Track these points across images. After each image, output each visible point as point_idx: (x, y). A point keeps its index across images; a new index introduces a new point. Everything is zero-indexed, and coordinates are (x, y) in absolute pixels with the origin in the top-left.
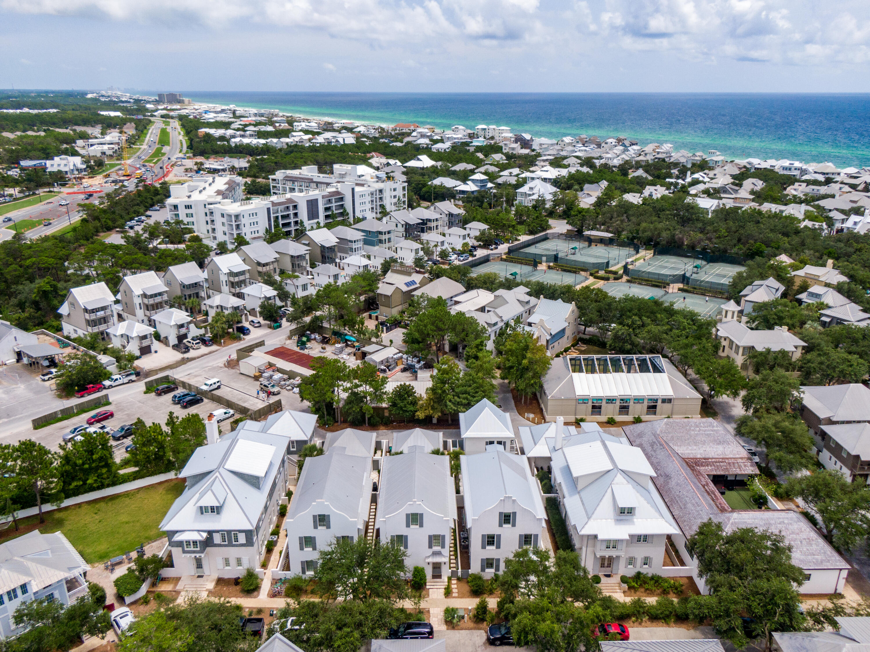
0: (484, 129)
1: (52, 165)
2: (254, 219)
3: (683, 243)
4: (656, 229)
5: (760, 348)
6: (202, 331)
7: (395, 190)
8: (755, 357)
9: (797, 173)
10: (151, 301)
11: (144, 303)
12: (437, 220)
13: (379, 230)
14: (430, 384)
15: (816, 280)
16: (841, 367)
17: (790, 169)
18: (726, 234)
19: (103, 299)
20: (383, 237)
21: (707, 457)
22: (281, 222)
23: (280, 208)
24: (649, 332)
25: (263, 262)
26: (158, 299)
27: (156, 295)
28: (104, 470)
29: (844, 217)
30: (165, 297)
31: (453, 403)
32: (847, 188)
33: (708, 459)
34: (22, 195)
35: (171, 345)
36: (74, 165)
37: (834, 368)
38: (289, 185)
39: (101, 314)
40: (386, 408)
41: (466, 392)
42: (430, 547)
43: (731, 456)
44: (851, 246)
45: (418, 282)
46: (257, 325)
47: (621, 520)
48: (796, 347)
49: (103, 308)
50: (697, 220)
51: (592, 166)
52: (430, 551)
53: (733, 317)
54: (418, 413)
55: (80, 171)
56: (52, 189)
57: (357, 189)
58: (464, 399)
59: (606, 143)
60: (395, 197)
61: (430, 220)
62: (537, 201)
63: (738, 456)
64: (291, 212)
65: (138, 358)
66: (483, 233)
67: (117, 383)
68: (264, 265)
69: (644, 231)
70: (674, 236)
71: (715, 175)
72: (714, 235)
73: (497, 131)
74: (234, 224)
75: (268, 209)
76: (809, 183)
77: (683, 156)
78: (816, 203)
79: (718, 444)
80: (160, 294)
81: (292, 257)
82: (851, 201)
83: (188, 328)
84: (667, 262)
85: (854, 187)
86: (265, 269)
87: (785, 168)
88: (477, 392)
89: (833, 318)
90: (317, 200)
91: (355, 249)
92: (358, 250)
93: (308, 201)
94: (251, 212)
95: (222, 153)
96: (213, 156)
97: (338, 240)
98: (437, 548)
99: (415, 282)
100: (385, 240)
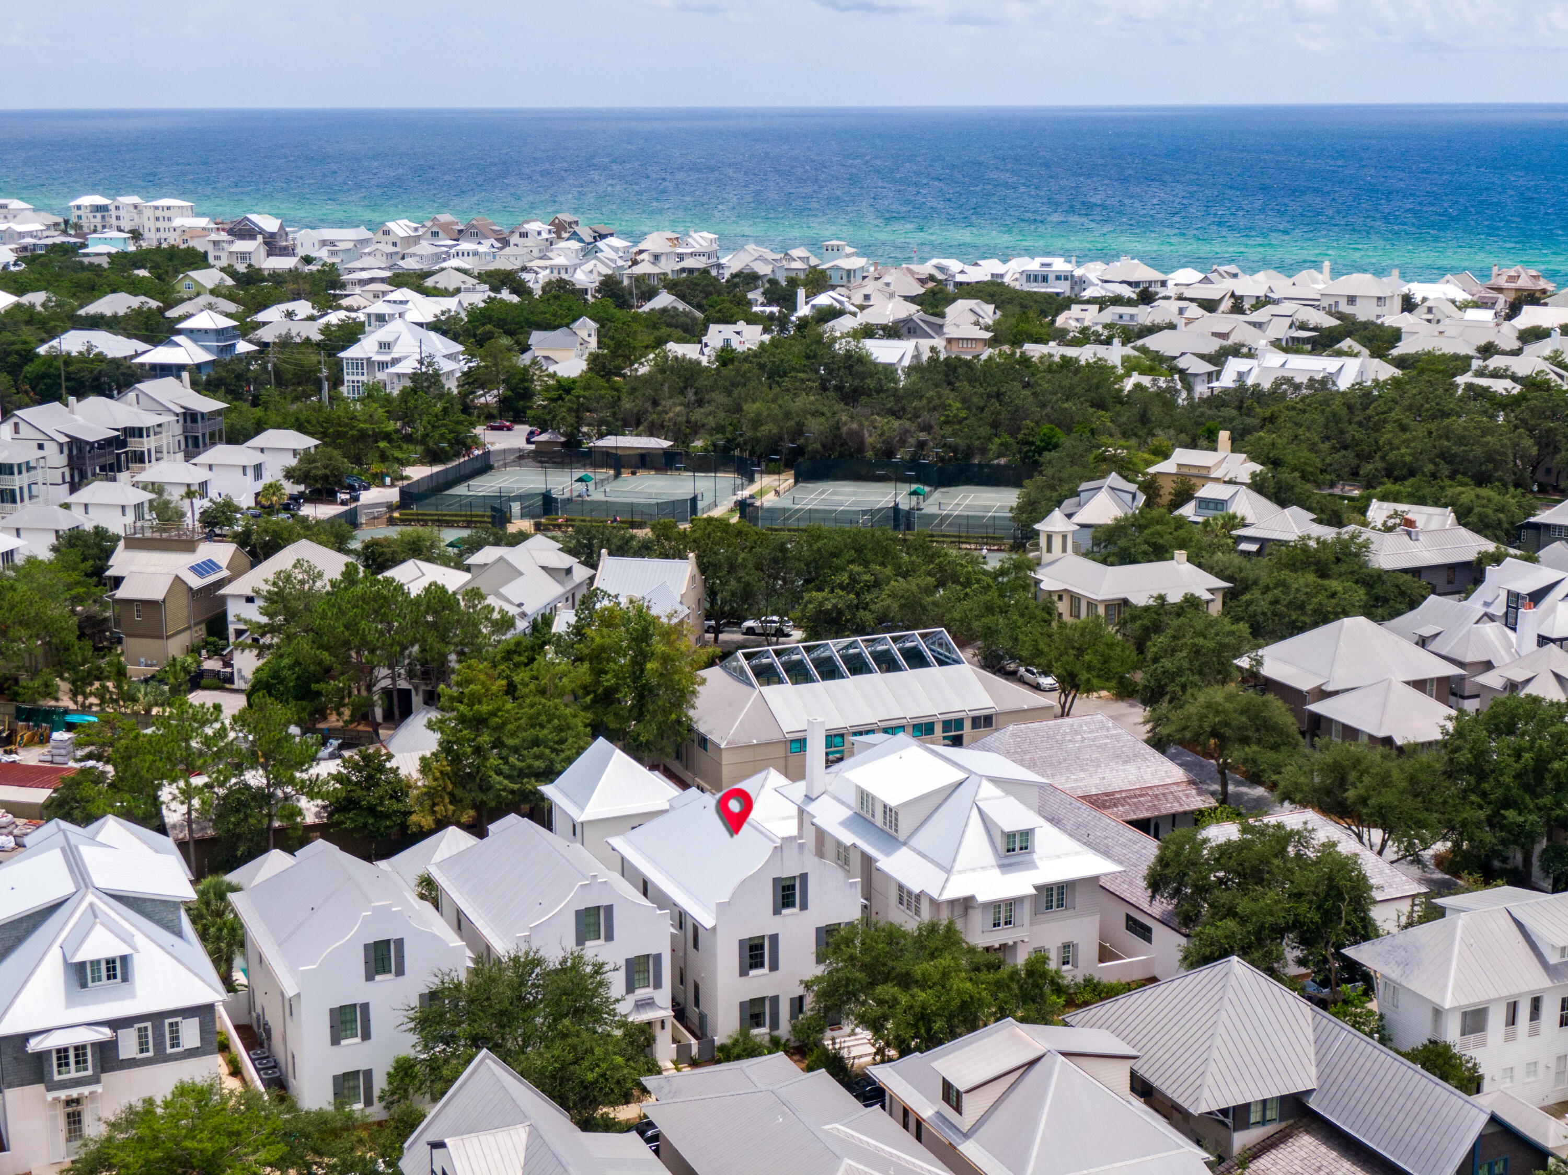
0: (100, 209)
3: (862, 443)
4: (787, 415)
5: (1140, 599)
8: (1134, 618)
9: (1062, 288)
12: (152, 431)
14: (430, 743)
15: (1204, 476)
16: (1315, 600)
17: (1045, 279)
18: (963, 414)
24: (892, 595)
29: (1212, 368)
31: (507, 777)
32: (1194, 310)
33: (1113, 793)
37: (1302, 607)
40: (315, 827)
41: (536, 743)
42: (630, 990)
43: (1157, 783)
44: (1249, 413)
45: (223, 563)
47: (1010, 865)
48: (1211, 591)
50: (879, 390)
51: (520, 288)
53: (1064, 550)
54: (414, 818)
58: (537, 757)
59: (524, 235)
61: (133, 433)
62: (414, 377)
63: (1168, 781)
66: (306, 457)
69: (757, 423)
70: (837, 427)
71: (867, 297)
72: (935, 418)
73: (148, 213)
76: (1102, 303)
77: (760, 258)
78: (1140, 343)
79: (1126, 762)
82: (1215, 334)
84: (834, 493)
85: (1210, 306)
87: (1032, 277)
88: (562, 742)
89: (1263, 542)
98: (645, 992)
99: (216, 565)
100: (21, 490)
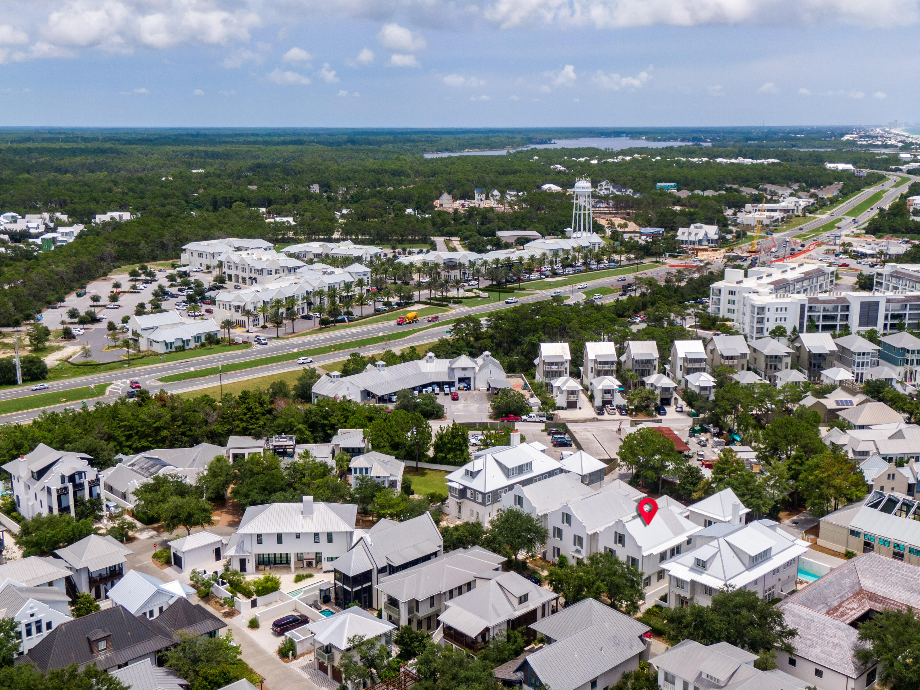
1: (683, 233)
2: (782, 315)
6: (626, 402)
10: (600, 367)
11: (595, 368)
13: (907, 347)
19: (562, 356)
20: (909, 356)
21: (888, 597)
22: (821, 323)
25: (725, 354)
26: (606, 367)
27: (606, 363)
28: (458, 453)
30: (614, 367)
33: (887, 599)
34: (627, 262)
35: (596, 405)
36: (706, 235)
38: (893, 283)
39: (554, 368)
42: (575, 545)
43: (913, 605)
45: (854, 403)
46: (679, 410)
47: (695, 570)
49: (557, 364)
52: (574, 548)
54: (694, 494)
55: (709, 241)
56: (659, 260)
64: (839, 313)
65: (562, 408)
67: (531, 419)
68: (727, 358)
74: (756, 316)
75: (803, 306)
79: (908, 591)
80: (611, 363)
81: (767, 356)
83: (613, 395)
86: (727, 363)
90: (878, 303)
91: (858, 363)
92: (863, 365)
93: (862, 304)
94: (779, 306)
95: (903, 232)
96: (889, 236)
97: (836, 349)
98: (579, 548)
99: (851, 403)
100: (912, 361)
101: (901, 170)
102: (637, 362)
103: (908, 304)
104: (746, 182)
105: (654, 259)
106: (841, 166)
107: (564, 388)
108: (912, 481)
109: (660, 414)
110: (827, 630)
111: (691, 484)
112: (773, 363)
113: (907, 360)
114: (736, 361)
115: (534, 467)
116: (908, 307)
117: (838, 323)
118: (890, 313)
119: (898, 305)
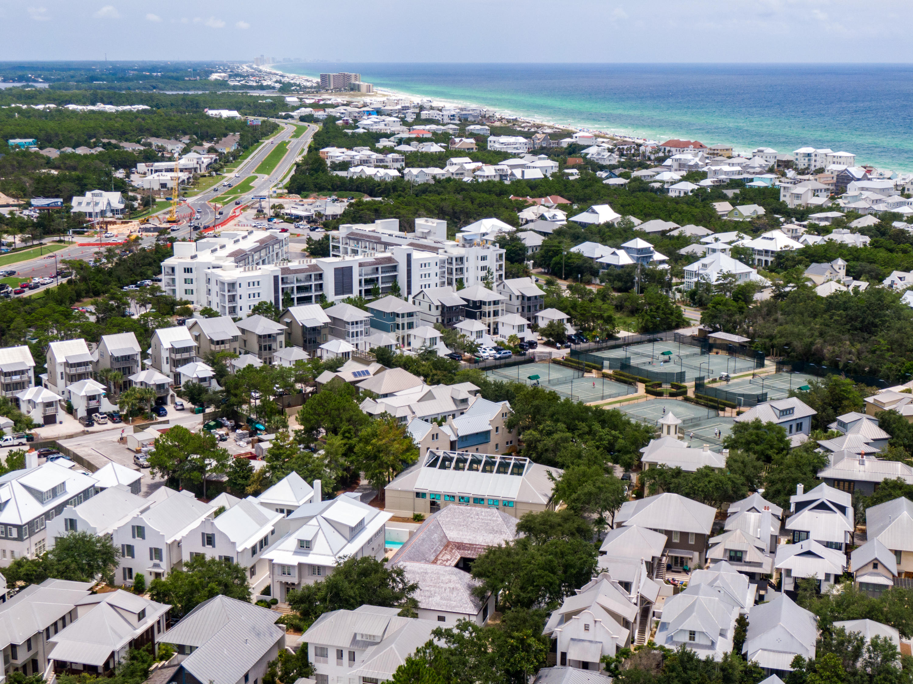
0: (809, 155)
1: (80, 204)
2: (254, 290)
3: (823, 356)
6: (116, 408)
7: (484, 258)
10: (73, 371)
11: (66, 373)
12: (496, 303)
13: (396, 311)
19: (22, 363)
20: (400, 321)
21: (474, 543)
22: (295, 296)
23: (302, 276)
25: (215, 339)
26: (81, 370)
27: (79, 365)
30: (90, 368)
33: (474, 545)
34: (23, 245)
35: (79, 416)
36: (109, 204)
38: (352, 245)
39: (17, 378)
40: (225, 482)
42: (151, 559)
45: (370, 372)
46: (179, 407)
47: (298, 552)
49: (22, 372)
52: (151, 563)
54: (248, 488)
55: (114, 211)
56: (62, 238)
57: (417, 255)
60: (483, 268)
61: (484, 303)
64: (313, 283)
66: (550, 324)
68: (218, 343)
70: (809, 345)
72: (868, 348)
74: (227, 294)
75: (276, 278)
79: (489, 533)
80: (86, 364)
81: (260, 336)
83: (99, 401)
86: (218, 348)
90: (351, 268)
91: (353, 333)
92: (357, 336)
93: (336, 270)
94: (251, 281)
95: (329, 190)
96: (315, 194)
97: (329, 320)
98: (157, 561)
99: (367, 373)
100: (403, 324)
101: (292, 117)
102: (117, 359)
103: (380, 267)
104: (123, 135)
105: (57, 238)
106: (225, 113)
107: (39, 400)
108: (453, 438)
109: (159, 415)
110: (442, 578)
111: (242, 478)
112: (267, 344)
113: (398, 325)
114: (227, 346)
115: (68, 487)
116: (380, 270)
117: (313, 294)
118: (363, 278)
119: (369, 269)
